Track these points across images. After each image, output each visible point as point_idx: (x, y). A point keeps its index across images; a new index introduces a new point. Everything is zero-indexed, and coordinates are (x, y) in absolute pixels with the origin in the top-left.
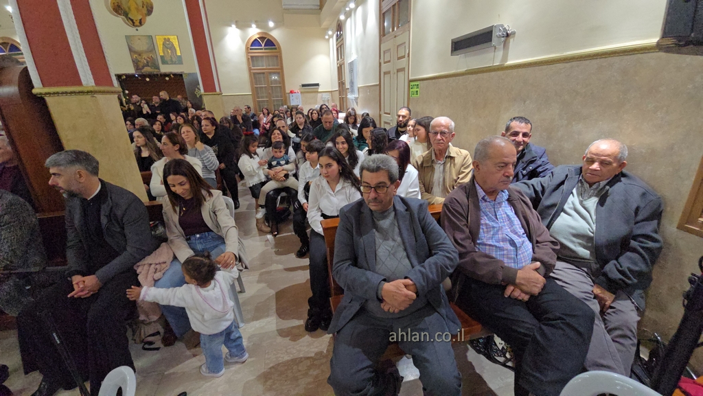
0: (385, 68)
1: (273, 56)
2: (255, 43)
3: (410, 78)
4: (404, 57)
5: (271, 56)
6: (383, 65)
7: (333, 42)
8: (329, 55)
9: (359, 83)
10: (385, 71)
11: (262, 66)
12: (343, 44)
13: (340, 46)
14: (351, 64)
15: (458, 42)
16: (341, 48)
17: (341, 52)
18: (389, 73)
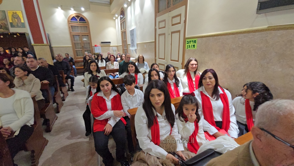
1: (84, 26)
2: (73, 18)
3: (186, 36)
4: (179, 23)
5: (83, 26)
6: (158, 30)
7: (118, 21)
8: (115, 28)
10: (159, 33)
11: (78, 31)
12: (125, 21)
15: (264, 2)
16: (123, 23)
17: (123, 25)
18: (164, 34)
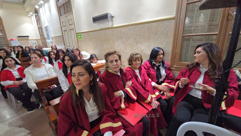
0: (64, 29)
3: (77, 32)
4: (72, 24)
6: (63, 28)
7: (34, 18)
8: (32, 23)
9: (52, 35)
10: (64, 30)
12: (39, 19)
13: (38, 20)
14: (46, 28)
15: (95, 18)
16: (39, 20)
17: (39, 22)
18: (66, 30)
